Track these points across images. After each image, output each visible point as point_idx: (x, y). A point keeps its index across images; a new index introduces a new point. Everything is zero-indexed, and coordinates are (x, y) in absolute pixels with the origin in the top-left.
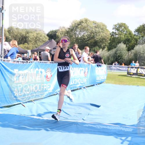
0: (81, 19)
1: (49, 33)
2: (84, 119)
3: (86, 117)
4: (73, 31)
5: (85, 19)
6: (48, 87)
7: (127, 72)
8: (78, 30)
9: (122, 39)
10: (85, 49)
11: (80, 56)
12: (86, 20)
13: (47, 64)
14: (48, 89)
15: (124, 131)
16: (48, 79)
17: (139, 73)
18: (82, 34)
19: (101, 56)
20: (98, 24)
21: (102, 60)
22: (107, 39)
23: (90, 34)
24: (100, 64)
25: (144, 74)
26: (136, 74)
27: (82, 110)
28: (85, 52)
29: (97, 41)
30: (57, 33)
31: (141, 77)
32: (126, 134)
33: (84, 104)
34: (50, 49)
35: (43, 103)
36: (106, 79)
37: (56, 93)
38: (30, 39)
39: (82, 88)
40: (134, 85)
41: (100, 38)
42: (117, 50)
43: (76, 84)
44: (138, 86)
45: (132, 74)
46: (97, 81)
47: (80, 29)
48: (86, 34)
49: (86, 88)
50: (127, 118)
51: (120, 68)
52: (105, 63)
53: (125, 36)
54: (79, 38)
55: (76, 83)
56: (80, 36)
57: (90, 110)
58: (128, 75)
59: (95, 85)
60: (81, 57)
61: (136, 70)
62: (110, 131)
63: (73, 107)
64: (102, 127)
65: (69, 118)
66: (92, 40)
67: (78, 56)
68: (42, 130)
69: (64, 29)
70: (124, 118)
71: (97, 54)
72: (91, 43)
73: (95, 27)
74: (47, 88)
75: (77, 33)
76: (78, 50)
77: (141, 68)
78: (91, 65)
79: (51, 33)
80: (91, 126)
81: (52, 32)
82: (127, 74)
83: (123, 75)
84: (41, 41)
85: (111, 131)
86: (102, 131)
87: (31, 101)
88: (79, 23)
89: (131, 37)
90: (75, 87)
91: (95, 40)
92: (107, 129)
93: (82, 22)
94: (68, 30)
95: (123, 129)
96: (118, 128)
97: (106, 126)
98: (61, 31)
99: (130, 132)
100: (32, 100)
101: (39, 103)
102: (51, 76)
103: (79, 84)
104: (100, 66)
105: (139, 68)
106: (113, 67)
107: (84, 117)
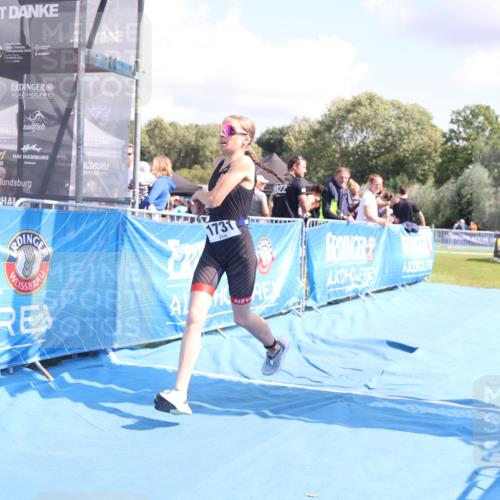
0: (355, 95)
1: (264, 135)
2: (371, 387)
3: (374, 379)
4: (333, 131)
5: (366, 94)
6: (266, 291)
7: (493, 249)
8: (346, 126)
9: (478, 152)
10: (368, 183)
11: (356, 202)
12: (371, 99)
13: (261, 226)
14: (266, 298)
16: (263, 267)
18: (359, 139)
19: (417, 202)
20: (406, 110)
21: (420, 213)
22: (434, 154)
23: (381, 137)
24: (415, 226)
27: (364, 359)
28: (371, 190)
29: (405, 157)
30: (285, 135)
33: (370, 341)
34: (266, 181)
36: (431, 268)
37: (287, 308)
38: (208, 153)
39: (363, 297)
41: (413, 151)
42: (463, 186)
43: (345, 285)
46: (405, 274)
47: (353, 123)
48: (371, 138)
51: (473, 239)
52: (428, 224)
53: (486, 144)
54: (350, 149)
55: (342, 282)
56: (351, 145)
57: (385, 359)
58: (496, 259)
59: (400, 287)
60: (357, 205)
62: (448, 423)
63: (335, 350)
64: (424, 410)
65: (326, 381)
66: (388, 155)
67: (350, 202)
68: (247, 413)
69: (307, 125)
71: (405, 197)
72: (386, 163)
73: (396, 118)
74: (262, 294)
75: (345, 136)
76: (349, 185)
78: (389, 230)
79: (267, 136)
80: (390, 405)
81: (271, 134)
82: (492, 254)
85: (453, 423)
86: (423, 421)
87: (216, 331)
88: (349, 107)
90: (342, 292)
91: (397, 156)
92: (437, 415)
93: (360, 104)
94: (317, 127)
96: (470, 413)
97: (436, 406)
98: (297, 129)
100: (218, 327)
102: (273, 259)
103: (352, 283)
104: (414, 231)
106: (451, 234)
107: (370, 381)
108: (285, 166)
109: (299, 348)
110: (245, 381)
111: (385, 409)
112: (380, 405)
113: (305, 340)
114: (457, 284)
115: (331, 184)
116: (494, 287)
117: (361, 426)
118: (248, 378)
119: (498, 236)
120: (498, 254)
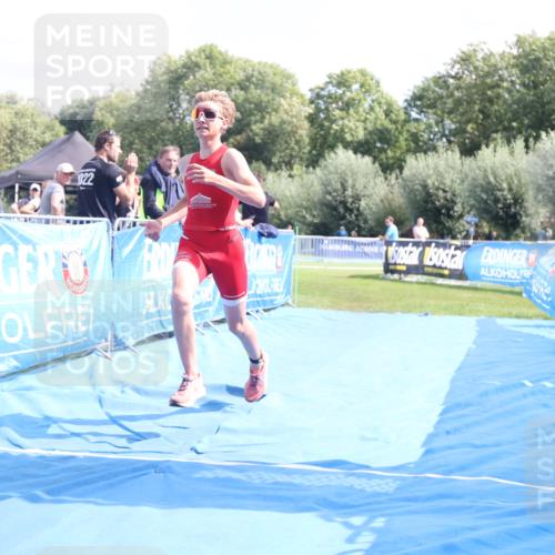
2: (200, 451)
3: (206, 440)
7: (384, 260)
15: (361, 491)
17: (428, 266)
24: (273, 229)
25: (450, 270)
26: (418, 269)
31: (440, 281)
32: (369, 504)
35: (29, 389)
40: (409, 312)
44: (426, 314)
45: (404, 268)
49: (217, 327)
50: (376, 439)
58: (386, 275)
59: (254, 314)
61: (417, 251)
64: (269, 477)
65: (136, 446)
68: (10, 497)
70: (364, 439)
77: (438, 246)
80: (224, 474)
82: (382, 269)
83: (367, 273)
84: (32, 142)
85: (309, 493)
86: (270, 493)
89: (395, 122)
91: (250, 138)
92: (290, 484)
95: (358, 483)
96: (337, 478)
97: (289, 472)
99: (386, 494)
101: (11, 391)
104: (270, 235)
105: (428, 244)
106: (328, 243)
107: (199, 442)
108: (92, 148)
109: (100, 401)
110: (15, 451)
111: (216, 481)
112: (209, 475)
113: (111, 391)
114: (332, 307)
115: (154, 169)
116: (381, 311)
117: (180, 506)
118: (21, 447)
119: (389, 243)
120: (389, 268)
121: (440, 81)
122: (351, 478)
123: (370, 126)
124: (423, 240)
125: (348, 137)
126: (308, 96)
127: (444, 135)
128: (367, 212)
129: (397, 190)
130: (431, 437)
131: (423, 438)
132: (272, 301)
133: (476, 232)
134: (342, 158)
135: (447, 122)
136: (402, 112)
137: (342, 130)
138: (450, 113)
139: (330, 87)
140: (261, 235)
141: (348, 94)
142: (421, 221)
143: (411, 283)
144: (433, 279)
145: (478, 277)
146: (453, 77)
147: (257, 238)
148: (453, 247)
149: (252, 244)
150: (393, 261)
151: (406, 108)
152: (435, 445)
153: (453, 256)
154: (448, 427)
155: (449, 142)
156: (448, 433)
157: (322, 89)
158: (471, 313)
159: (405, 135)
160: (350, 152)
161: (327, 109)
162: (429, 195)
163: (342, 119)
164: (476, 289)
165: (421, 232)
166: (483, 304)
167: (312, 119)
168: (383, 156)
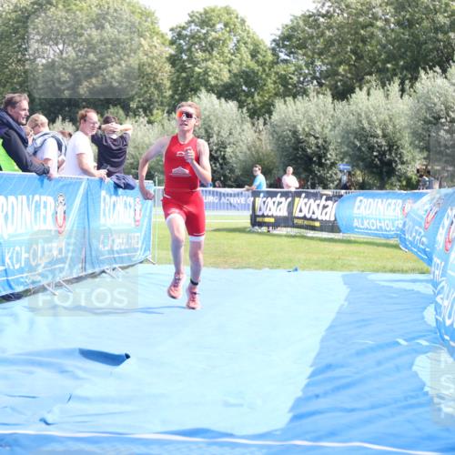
2: (49, 421)
3: (56, 409)
7: (251, 212)
17: (298, 218)
25: (321, 221)
26: (287, 221)
27: (43, 380)
31: (311, 234)
40: (279, 267)
43: (21, 271)
44: (296, 270)
45: (272, 220)
50: (242, 405)
55: (17, 267)
57: (77, 378)
58: (253, 228)
61: (285, 202)
70: (227, 404)
77: (308, 196)
82: (249, 221)
83: (233, 226)
96: (198, 448)
97: (147, 442)
105: (298, 194)
107: (49, 412)
112: (58, 447)
119: (256, 194)
120: (256, 221)
121: (310, 19)
122: (214, 447)
123: (235, 68)
124: (293, 190)
125: (212, 81)
126: (169, 36)
127: (314, 78)
128: (232, 160)
129: (264, 136)
130: (298, 402)
131: (290, 403)
132: (130, 258)
133: (349, 180)
134: (205, 103)
135: (318, 63)
136: (269, 53)
137: (206, 73)
138: (320, 54)
139: (193, 27)
140: (117, 186)
141: (213, 33)
142: (290, 169)
143: (280, 236)
144: (303, 232)
145: (351, 229)
146: (323, 16)
147: (112, 190)
148: (324, 197)
149: (107, 197)
150: (261, 213)
151: (273, 49)
152: (303, 409)
153: (325, 207)
154: (318, 390)
155: (321, 85)
156: (317, 396)
157: (184, 28)
158: (343, 267)
159: (274, 77)
160: (214, 97)
161: (189, 49)
162: (299, 141)
163: (206, 60)
164: (349, 242)
165: (291, 181)
166: (356, 259)
167: (173, 60)
168: (249, 100)
